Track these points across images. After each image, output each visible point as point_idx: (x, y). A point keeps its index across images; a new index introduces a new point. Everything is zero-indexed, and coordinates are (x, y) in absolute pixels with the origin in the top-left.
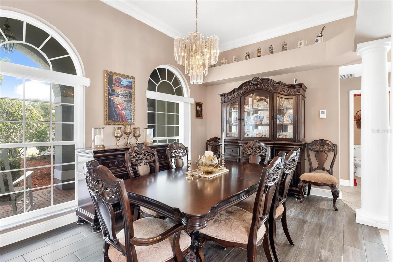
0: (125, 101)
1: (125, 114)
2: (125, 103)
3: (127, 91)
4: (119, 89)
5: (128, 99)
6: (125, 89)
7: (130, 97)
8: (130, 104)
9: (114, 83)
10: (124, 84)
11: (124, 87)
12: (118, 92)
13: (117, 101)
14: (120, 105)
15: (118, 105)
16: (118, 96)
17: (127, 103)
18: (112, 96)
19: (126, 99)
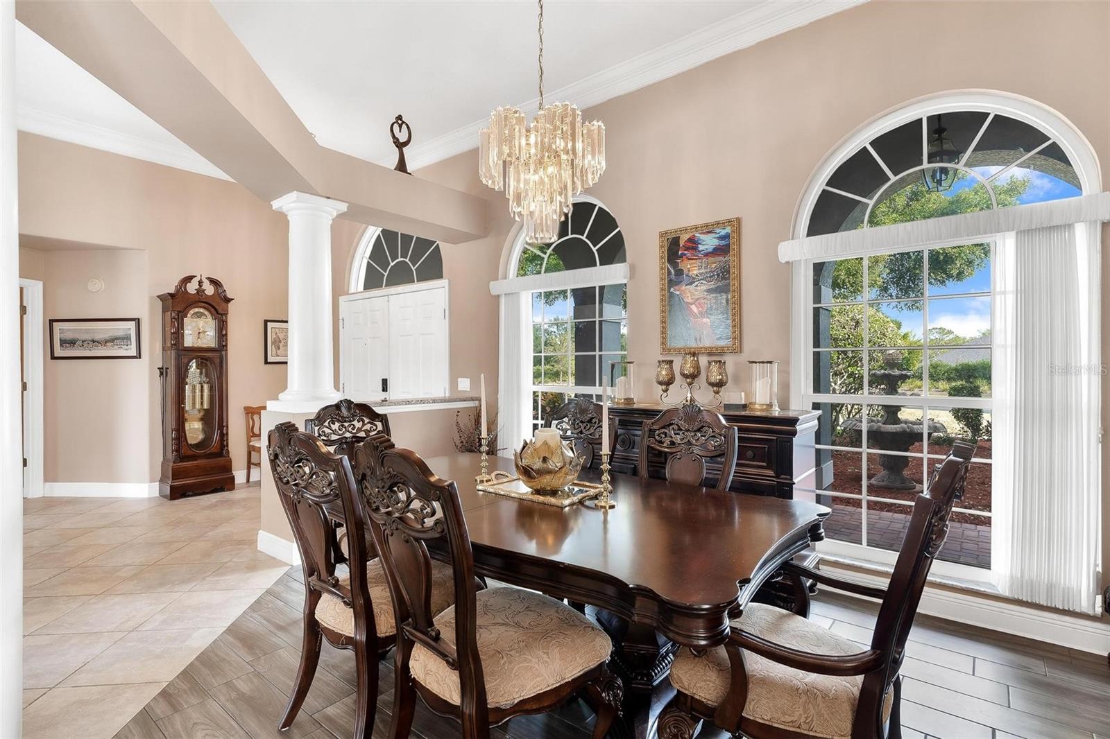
0: (710, 291)
1: (709, 324)
2: (709, 297)
3: (716, 263)
4: (694, 265)
5: (720, 284)
6: (711, 259)
7: (724, 278)
8: (725, 297)
9: (681, 254)
10: (706, 247)
11: (707, 255)
12: (690, 273)
13: (689, 295)
14: (697, 303)
15: (692, 304)
16: (691, 283)
17: (714, 295)
18: (677, 287)
19: (712, 285)
